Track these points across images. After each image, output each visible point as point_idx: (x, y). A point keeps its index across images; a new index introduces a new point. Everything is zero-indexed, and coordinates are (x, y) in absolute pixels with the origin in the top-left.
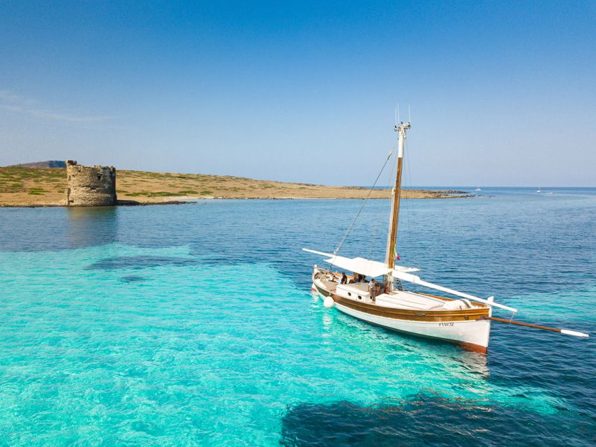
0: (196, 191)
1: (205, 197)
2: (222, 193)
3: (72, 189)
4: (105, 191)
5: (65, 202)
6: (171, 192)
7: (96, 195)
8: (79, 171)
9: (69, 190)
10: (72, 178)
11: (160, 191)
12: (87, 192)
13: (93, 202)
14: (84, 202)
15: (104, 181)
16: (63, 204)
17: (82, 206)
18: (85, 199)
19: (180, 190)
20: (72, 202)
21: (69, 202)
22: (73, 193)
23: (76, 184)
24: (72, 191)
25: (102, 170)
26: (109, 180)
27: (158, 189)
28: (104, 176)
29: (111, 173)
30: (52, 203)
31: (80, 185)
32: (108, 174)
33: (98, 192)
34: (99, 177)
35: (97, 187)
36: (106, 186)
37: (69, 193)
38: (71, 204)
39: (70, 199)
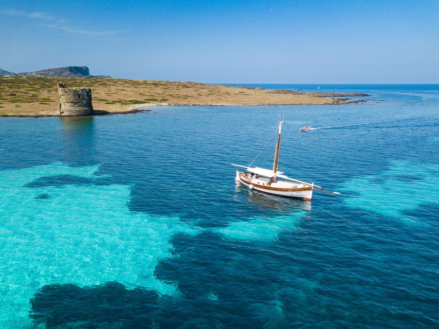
0: (157, 98)
1: (162, 104)
2: (176, 101)
3: (62, 104)
4: (84, 106)
5: (58, 113)
6: (139, 99)
7: (78, 109)
8: (66, 92)
9: (61, 105)
10: (62, 97)
11: (131, 99)
12: (72, 106)
13: (76, 113)
14: (70, 114)
15: (83, 98)
16: (57, 114)
17: (69, 116)
18: (70, 111)
19: (146, 97)
20: (63, 113)
21: (61, 113)
22: (63, 107)
23: (64, 101)
24: (62, 105)
25: (81, 91)
26: (86, 97)
27: (131, 97)
28: (83, 95)
29: (87, 92)
30: (51, 114)
31: (67, 102)
32: (85, 94)
33: (79, 106)
34: (79, 96)
35: (78, 103)
36: (85, 102)
37: (60, 107)
38: (62, 114)
39: (61, 111)
